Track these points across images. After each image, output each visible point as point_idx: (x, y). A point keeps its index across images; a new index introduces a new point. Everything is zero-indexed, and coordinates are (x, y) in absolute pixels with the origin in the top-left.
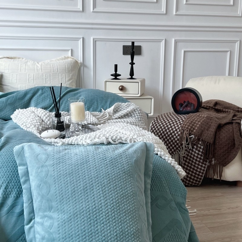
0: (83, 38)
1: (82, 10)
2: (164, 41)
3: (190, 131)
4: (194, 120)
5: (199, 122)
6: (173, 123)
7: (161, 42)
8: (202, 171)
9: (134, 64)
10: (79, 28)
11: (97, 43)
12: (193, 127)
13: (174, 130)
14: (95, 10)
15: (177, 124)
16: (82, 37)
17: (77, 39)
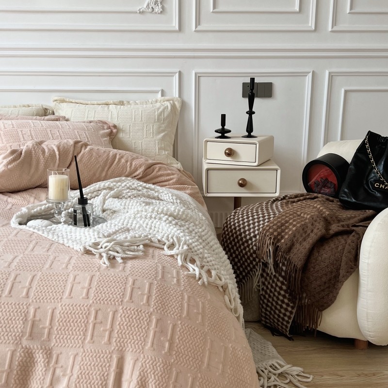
0: (180, 72)
1: (178, 29)
2: (310, 74)
3: (276, 240)
4: (287, 222)
5: (294, 226)
6: (254, 224)
7: (307, 76)
8: (288, 314)
9: (254, 113)
10: (175, 57)
11: (202, 79)
12: (283, 234)
13: (252, 235)
14: (199, 28)
15: (259, 226)
16: (179, 70)
17: (171, 74)
